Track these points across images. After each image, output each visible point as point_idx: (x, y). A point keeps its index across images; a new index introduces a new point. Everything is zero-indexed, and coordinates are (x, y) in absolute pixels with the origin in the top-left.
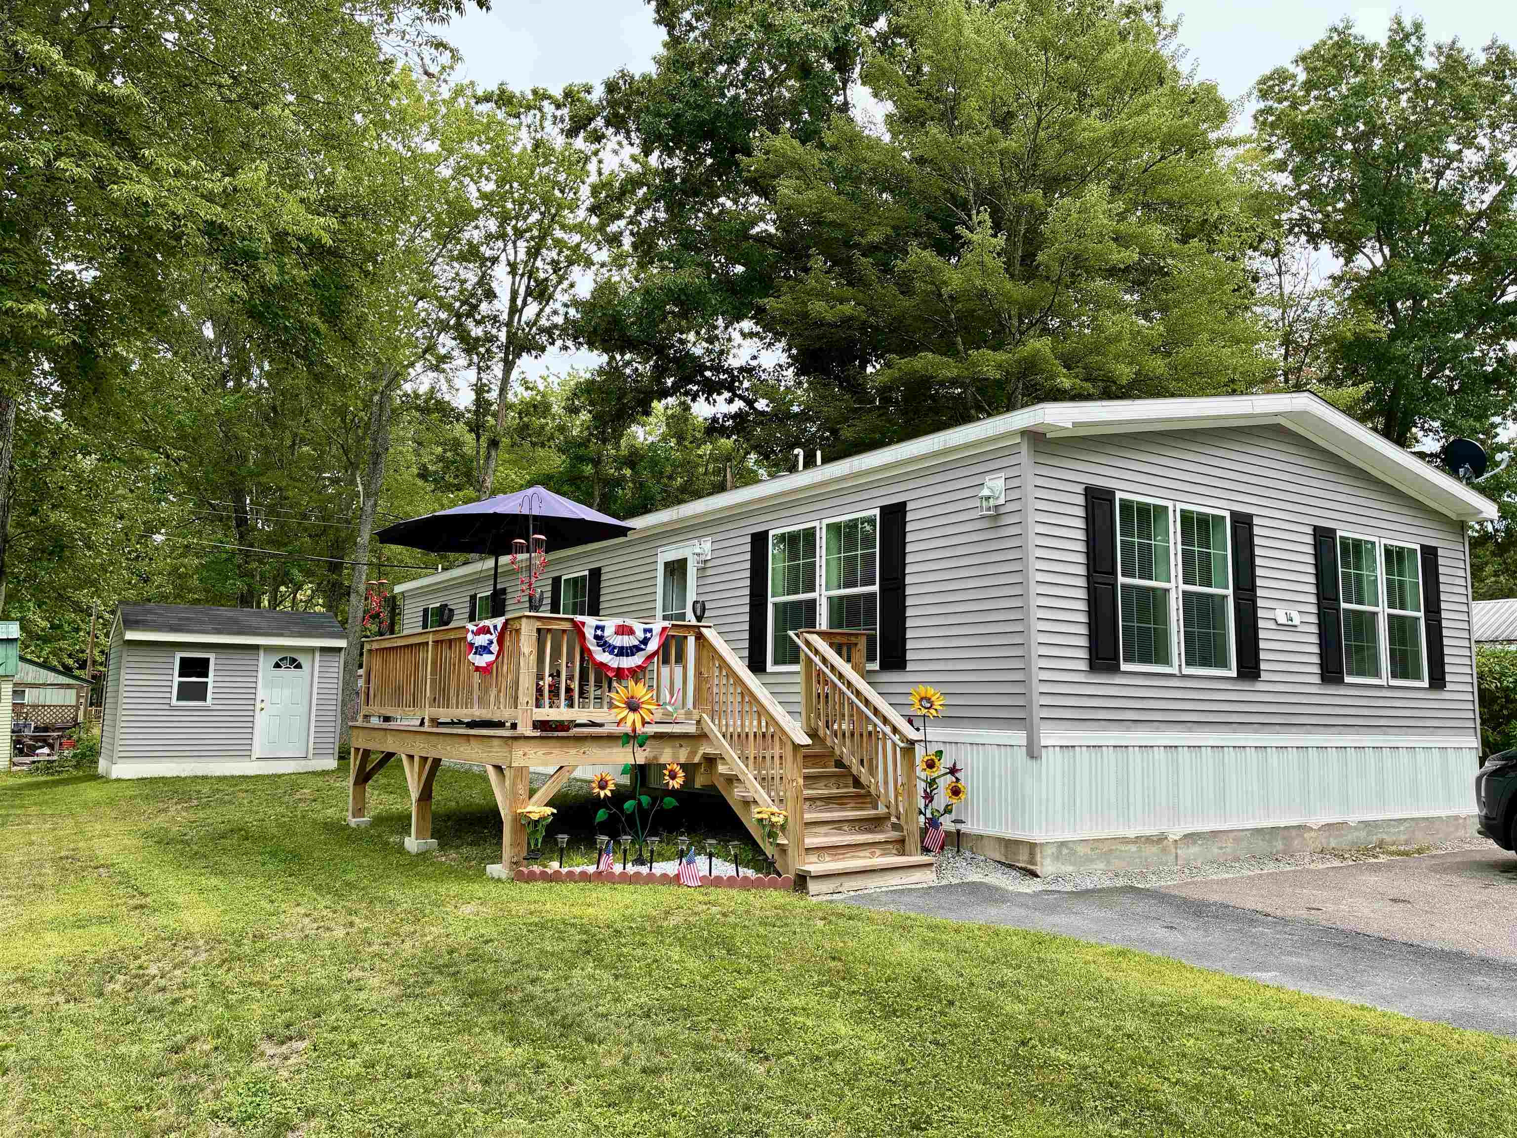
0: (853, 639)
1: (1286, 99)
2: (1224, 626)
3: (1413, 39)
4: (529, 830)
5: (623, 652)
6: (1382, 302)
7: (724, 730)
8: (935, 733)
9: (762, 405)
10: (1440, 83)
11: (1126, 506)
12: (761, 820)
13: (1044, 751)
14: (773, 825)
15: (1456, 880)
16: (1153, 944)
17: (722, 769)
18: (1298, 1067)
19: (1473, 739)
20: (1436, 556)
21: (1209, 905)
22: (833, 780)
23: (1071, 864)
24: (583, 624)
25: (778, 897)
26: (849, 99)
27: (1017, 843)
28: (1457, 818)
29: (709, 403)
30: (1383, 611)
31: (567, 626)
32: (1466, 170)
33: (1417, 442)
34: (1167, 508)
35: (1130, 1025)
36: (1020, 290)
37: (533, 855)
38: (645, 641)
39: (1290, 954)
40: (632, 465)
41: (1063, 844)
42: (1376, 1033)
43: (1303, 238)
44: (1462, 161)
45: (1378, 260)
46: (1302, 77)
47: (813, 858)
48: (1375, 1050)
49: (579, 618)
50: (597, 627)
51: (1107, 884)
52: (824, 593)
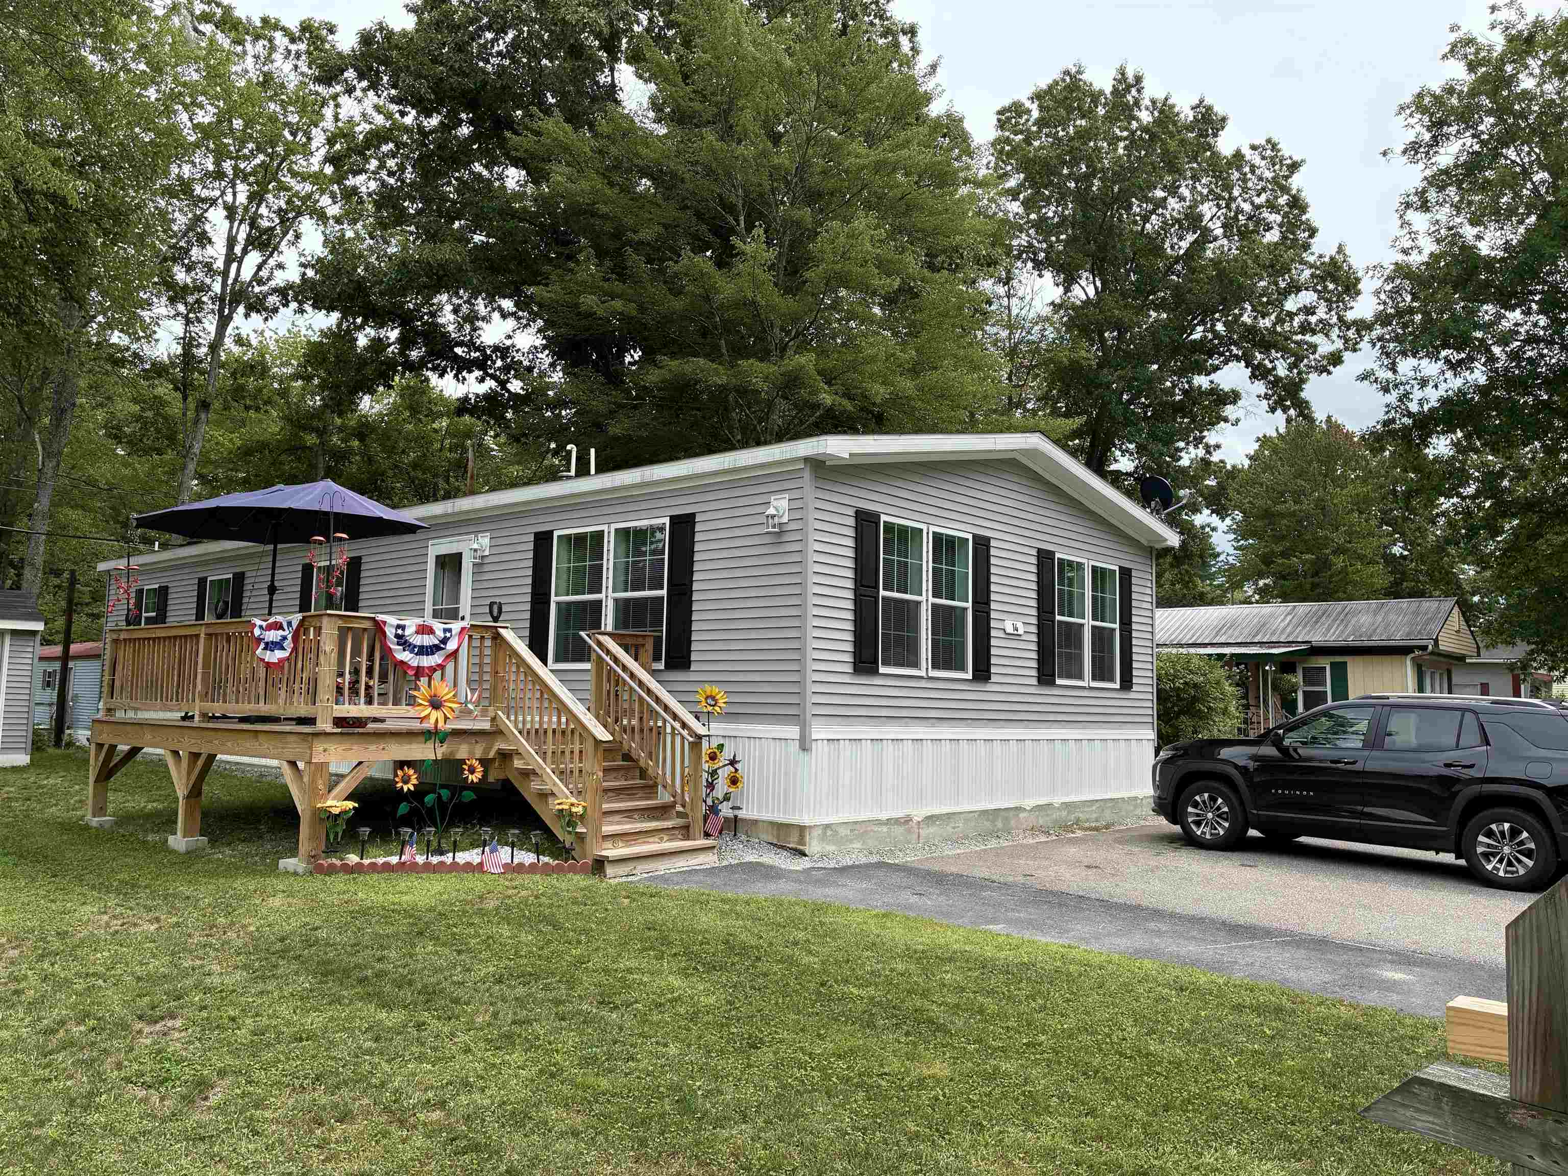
0: (640, 640)
1: (1021, 132)
2: (963, 635)
3: (1134, 91)
4: (328, 824)
5: (424, 651)
6: (1093, 332)
7: (520, 726)
8: (717, 728)
9: (516, 386)
10: (1153, 136)
11: (889, 527)
12: (562, 810)
13: (814, 744)
14: (571, 814)
15: (1136, 850)
16: (909, 907)
17: (518, 763)
18: (1026, 989)
19: (1151, 732)
20: (1130, 576)
21: (947, 875)
22: (622, 772)
23: (834, 844)
24: (385, 623)
25: (580, 880)
26: (616, 81)
27: (788, 826)
28: (1136, 798)
29: (458, 380)
30: (1088, 622)
31: (367, 625)
32: (1168, 216)
33: (1116, 461)
34: (921, 530)
35: (900, 967)
36: (787, 304)
37: (332, 849)
38: (444, 641)
39: (1013, 910)
40: (362, 437)
41: (827, 826)
42: (1080, 963)
43: (1030, 265)
44: (1165, 208)
45: (1091, 292)
46: (1035, 114)
47: (608, 844)
48: (1080, 975)
49: (380, 617)
50: (398, 627)
51: (864, 860)
52: (611, 594)
